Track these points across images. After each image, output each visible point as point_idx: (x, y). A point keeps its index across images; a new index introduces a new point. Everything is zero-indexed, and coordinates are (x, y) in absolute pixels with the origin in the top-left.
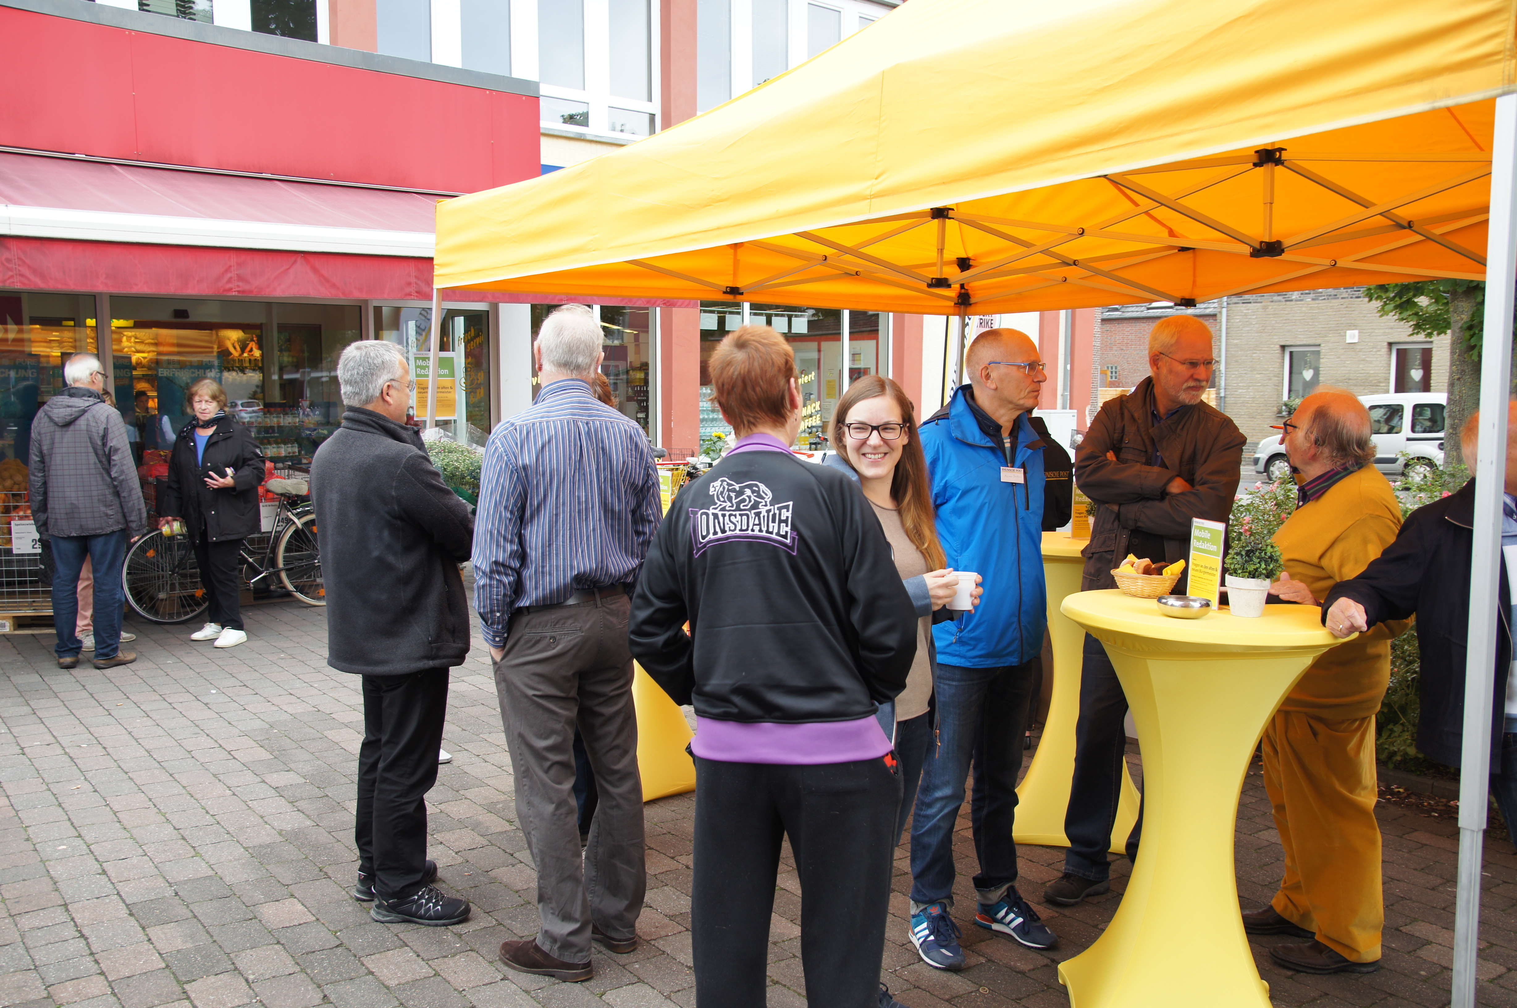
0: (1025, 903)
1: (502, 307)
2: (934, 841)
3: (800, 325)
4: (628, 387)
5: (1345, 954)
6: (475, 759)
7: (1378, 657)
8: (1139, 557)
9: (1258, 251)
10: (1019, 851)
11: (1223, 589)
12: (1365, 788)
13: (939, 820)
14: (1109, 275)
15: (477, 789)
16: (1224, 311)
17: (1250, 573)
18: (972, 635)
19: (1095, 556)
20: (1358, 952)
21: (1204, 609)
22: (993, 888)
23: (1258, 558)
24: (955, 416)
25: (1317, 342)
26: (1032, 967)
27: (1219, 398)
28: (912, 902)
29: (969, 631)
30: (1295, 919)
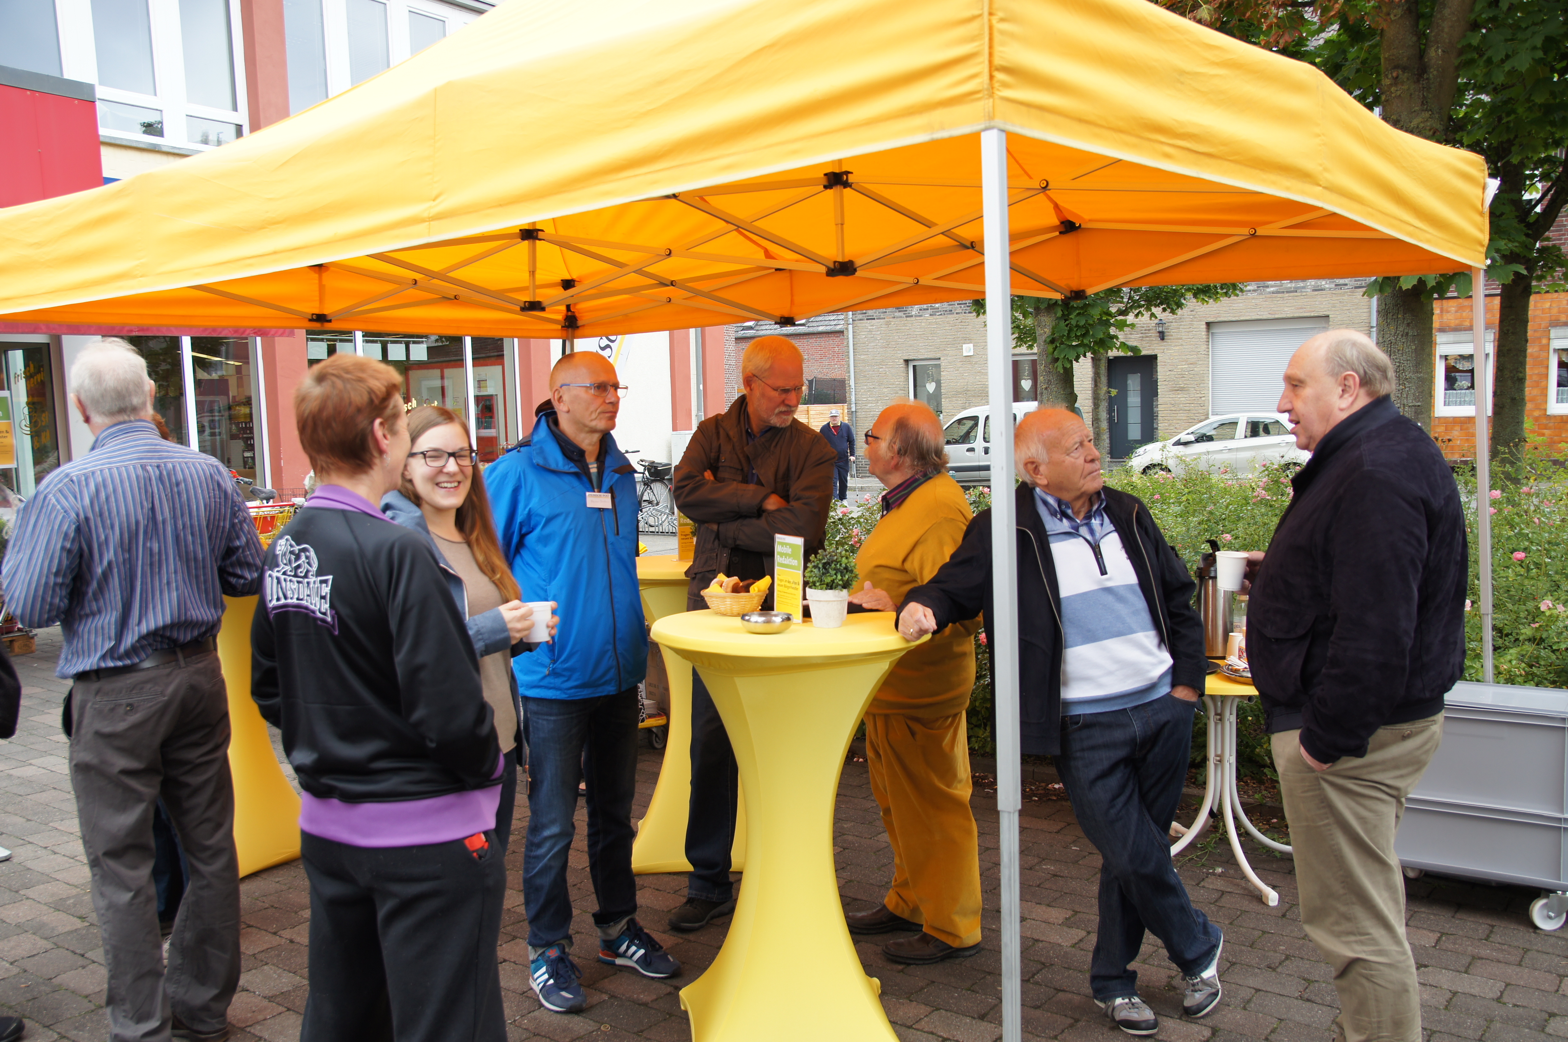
0: (646, 934)
1: (67, 340)
2: (546, 881)
3: (419, 352)
4: (231, 424)
5: (950, 941)
6: (41, 852)
7: (964, 655)
8: (728, 576)
9: (833, 270)
10: (638, 881)
11: (805, 602)
12: (960, 781)
13: (550, 859)
14: (709, 295)
15: (42, 886)
16: (850, 327)
17: (827, 585)
18: (566, 666)
19: (699, 576)
20: (960, 937)
21: (786, 623)
22: (612, 924)
23: (834, 569)
24: (537, 442)
25: (938, 356)
26: (654, 997)
27: (851, 413)
28: (530, 948)
29: (562, 662)
30: (906, 915)
